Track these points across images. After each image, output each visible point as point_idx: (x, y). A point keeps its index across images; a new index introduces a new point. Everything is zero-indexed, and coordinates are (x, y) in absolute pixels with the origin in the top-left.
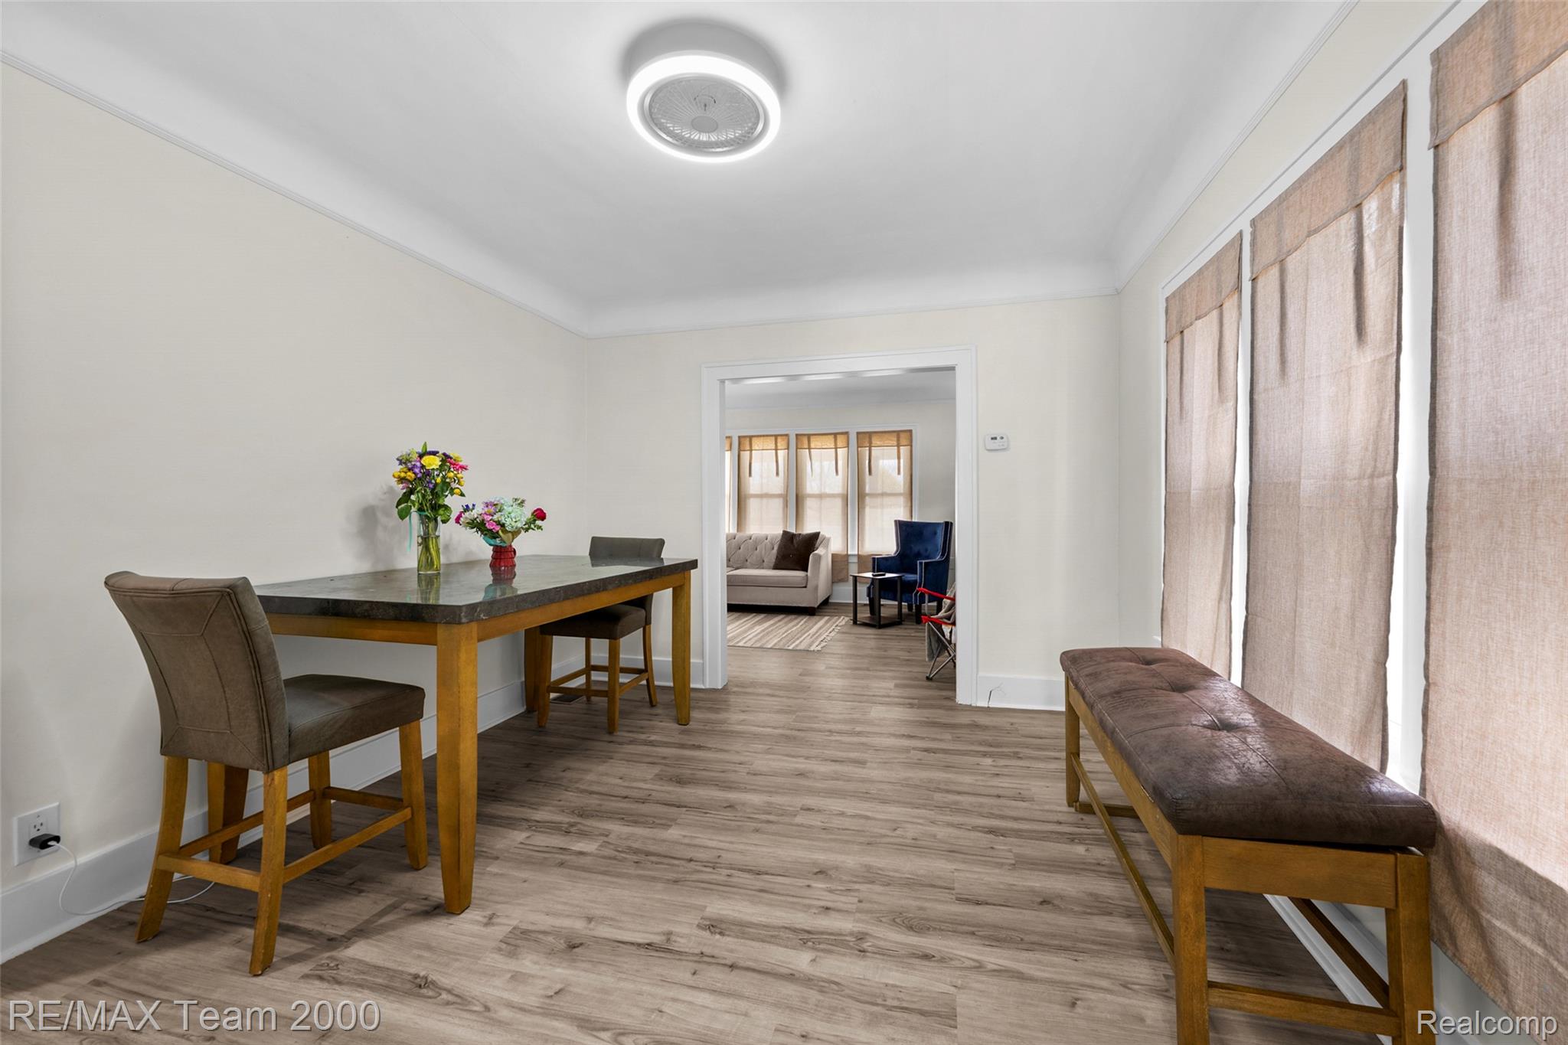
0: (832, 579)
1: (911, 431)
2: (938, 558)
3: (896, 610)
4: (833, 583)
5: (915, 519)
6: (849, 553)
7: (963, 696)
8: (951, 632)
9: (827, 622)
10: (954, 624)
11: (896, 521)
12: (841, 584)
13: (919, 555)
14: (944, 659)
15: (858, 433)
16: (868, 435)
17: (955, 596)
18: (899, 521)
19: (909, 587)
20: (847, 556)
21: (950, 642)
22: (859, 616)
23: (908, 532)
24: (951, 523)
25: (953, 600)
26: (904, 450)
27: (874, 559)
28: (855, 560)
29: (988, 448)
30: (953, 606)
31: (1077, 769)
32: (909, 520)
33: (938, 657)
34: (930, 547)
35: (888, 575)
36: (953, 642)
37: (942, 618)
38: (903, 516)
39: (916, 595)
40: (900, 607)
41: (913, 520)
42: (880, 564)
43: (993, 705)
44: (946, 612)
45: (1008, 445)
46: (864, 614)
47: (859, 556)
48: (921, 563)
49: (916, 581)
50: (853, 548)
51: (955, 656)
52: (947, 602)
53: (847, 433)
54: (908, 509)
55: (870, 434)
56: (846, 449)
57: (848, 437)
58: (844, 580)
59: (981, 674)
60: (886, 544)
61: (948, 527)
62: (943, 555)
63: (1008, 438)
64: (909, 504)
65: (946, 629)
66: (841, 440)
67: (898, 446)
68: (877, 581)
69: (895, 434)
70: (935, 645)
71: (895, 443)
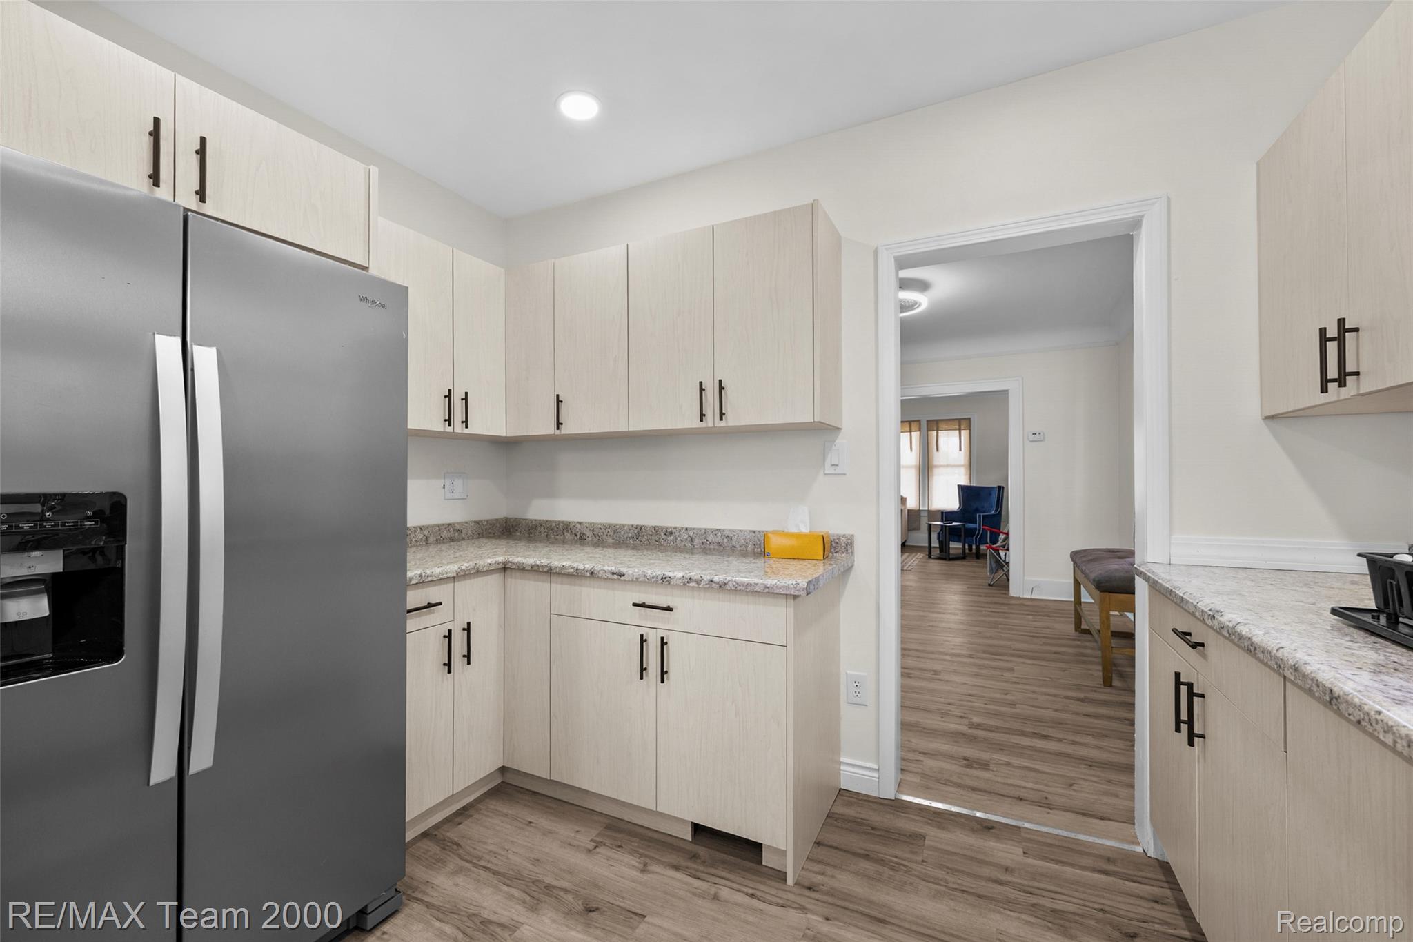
0: (908, 528)
1: (969, 419)
2: (993, 512)
3: (961, 551)
4: (909, 530)
5: (974, 484)
6: (921, 509)
7: (1014, 592)
8: (1005, 555)
9: (908, 556)
10: (1008, 550)
11: (959, 486)
12: (914, 532)
13: (977, 511)
14: (1001, 573)
15: (928, 421)
16: (935, 422)
17: (1008, 531)
18: (961, 486)
19: (970, 533)
20: (919, 511)
21: (1005, 561)
22: (932, 553)
23: (966, 493)
24: (1003, 487)
25: (1007, 534)
26: (965, 433)
27: (942, 512)
28: (926, 514)
29: (1031, 439)
30: (1007, 538)
31: (1079, 610)
32: (968, 484)
33: (996, 572)
34: (986, 505)
35: (954, 524)
36: (1007, 561)
37: (999, 546)
38: (965, 482)
39: (976, 538)
40: (964, 546)
41: (972, 485)
42: (946, 516)
43: (1033, 597)
44: (1002, 542)
45: (1044, 438)
46: (936, 552)
47: (929, 511)
48: (980, 516)
49: (976, 529)
50: (924, 505)
51: (1008, 571)
52: (1002, 537)
53: (919, 421)
54: (968, 477)
55: (937, 422)
56: (919, 432)
57: (920, 424)
58: (917, 529)
59: (1026, 578)
60: (951, 502)
61: (1001, 490)
62: (996, 510)
63: (1044, 434)
64: (968, 473)
65: (1002, 553)
66: (914, 426)
67: (960, 430)
68: (947, 528)
69: (957, 421)
70: (994, 565)
71: (957, 427)
